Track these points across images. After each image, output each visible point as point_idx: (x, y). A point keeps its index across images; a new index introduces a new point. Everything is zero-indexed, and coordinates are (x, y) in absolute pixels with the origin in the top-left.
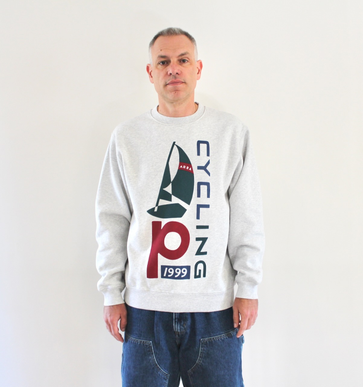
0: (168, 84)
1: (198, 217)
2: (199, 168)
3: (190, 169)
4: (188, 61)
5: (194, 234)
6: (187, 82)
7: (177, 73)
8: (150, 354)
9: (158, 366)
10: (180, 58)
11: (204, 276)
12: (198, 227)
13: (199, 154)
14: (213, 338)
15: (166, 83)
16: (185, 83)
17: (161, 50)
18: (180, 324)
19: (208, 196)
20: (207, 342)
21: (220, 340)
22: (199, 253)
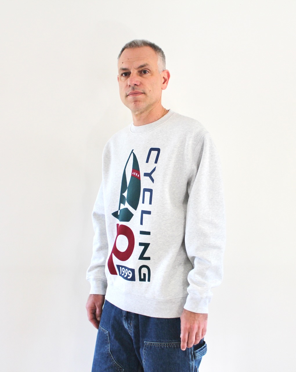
0: (128, 95)
1: (142, 224)
3: (138, 176)
4: (148, 72)
5: (139, 238)
7: (135, 85)
8: (106, 343)
9: (112, 356)
10: (140, 69)
11: (149, 280)
12: (142, 233)
14: (154, 344)
15: (126, 94)
16: (144, 93)
17: (123, 63)
18: (127, 322)
19: (150, 203)
20: (148, 346)
21: (160, 348)
22: (142, 257)
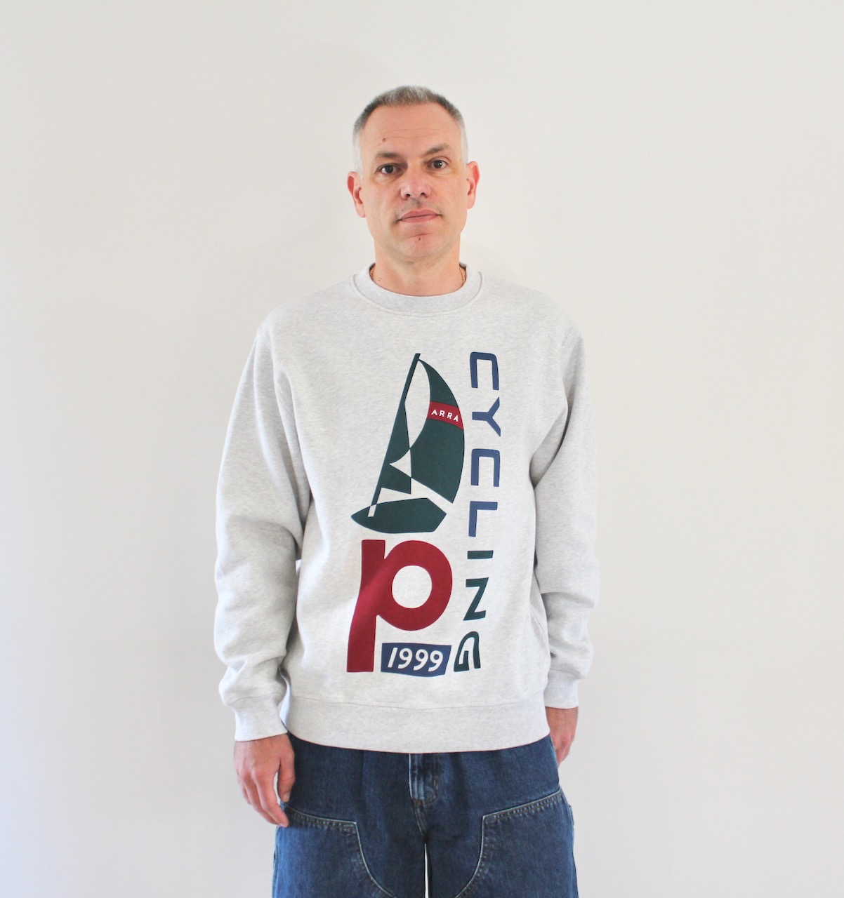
0: (401, 220)
1: (472, 532)
2: (477, 416)
3: (456, 418)
4: (447, 164)
5: (461, 570)
6: (444, 213)
7: (423, 194)
8: (352, 851)
9: (372, 878)
10: (429, 157)
12: (473, 555)
13: (475, 384)
14: (512, 812)
15: (396, 216)
16: (441, 215)
17: (384, 140)
18: (424, 781)
19: (496, 483)
20: (496, 822)
21: (527, 816)
22: (471, 614)
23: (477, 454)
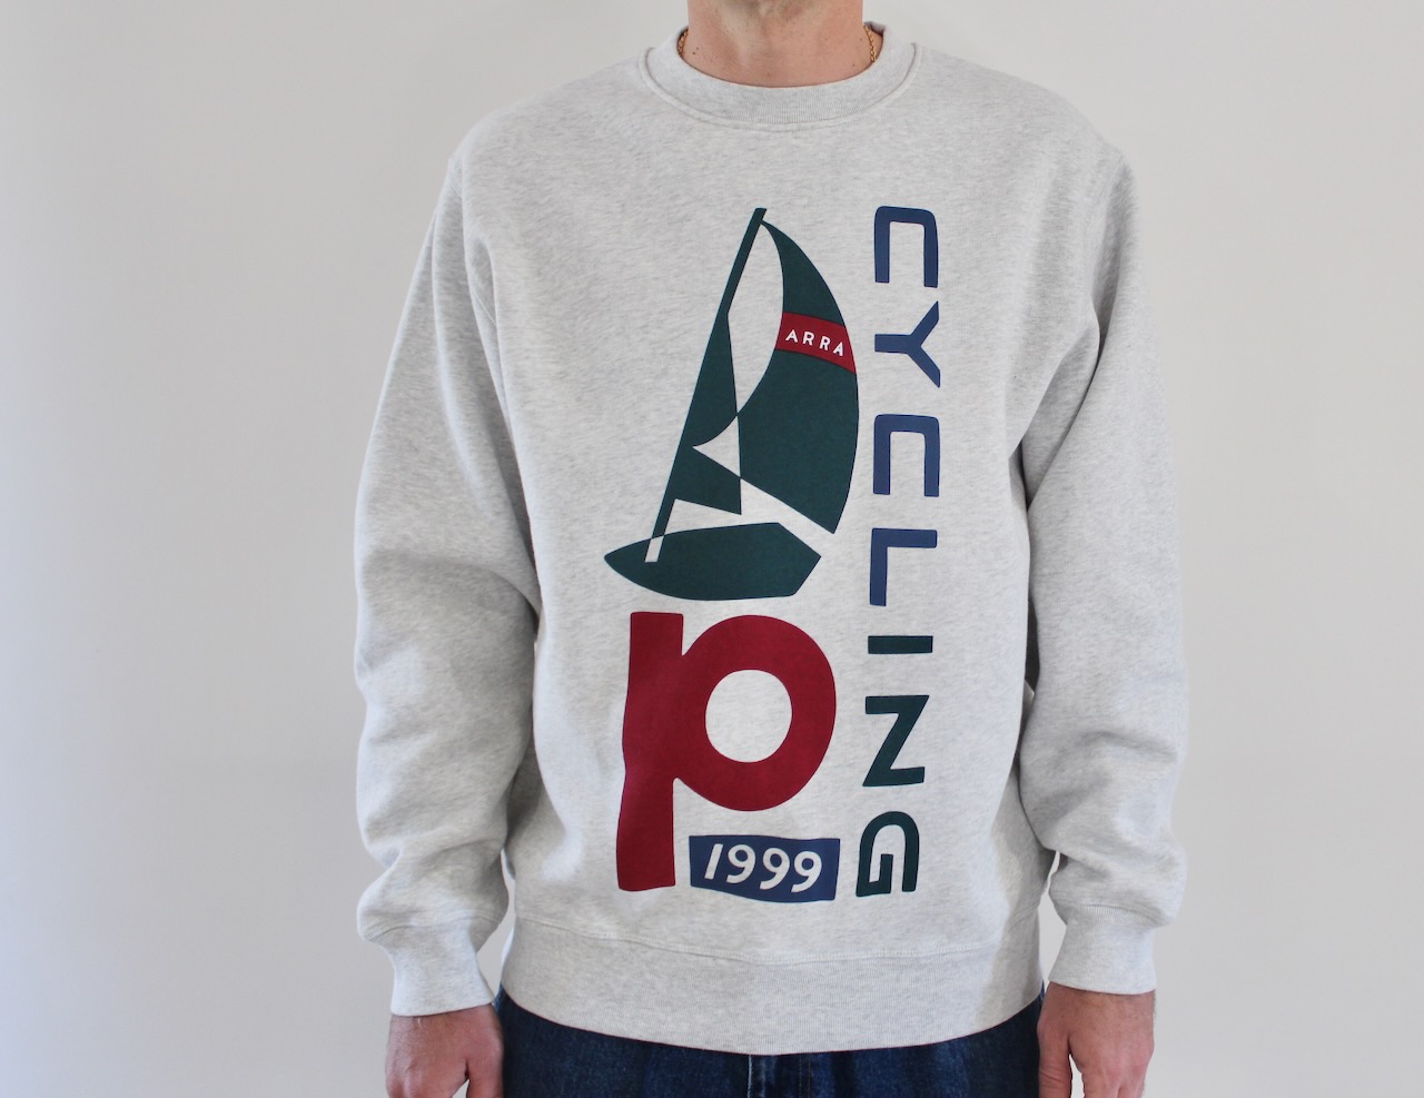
1: (878, 595)
2: (885, 343)
3: (839, 349)
5: (857, 678)
13: (882, 274)
23: (887, 425)
